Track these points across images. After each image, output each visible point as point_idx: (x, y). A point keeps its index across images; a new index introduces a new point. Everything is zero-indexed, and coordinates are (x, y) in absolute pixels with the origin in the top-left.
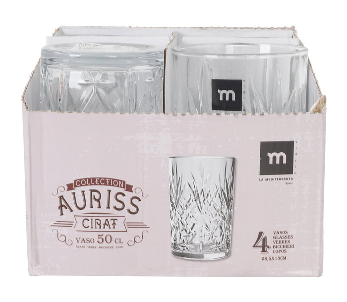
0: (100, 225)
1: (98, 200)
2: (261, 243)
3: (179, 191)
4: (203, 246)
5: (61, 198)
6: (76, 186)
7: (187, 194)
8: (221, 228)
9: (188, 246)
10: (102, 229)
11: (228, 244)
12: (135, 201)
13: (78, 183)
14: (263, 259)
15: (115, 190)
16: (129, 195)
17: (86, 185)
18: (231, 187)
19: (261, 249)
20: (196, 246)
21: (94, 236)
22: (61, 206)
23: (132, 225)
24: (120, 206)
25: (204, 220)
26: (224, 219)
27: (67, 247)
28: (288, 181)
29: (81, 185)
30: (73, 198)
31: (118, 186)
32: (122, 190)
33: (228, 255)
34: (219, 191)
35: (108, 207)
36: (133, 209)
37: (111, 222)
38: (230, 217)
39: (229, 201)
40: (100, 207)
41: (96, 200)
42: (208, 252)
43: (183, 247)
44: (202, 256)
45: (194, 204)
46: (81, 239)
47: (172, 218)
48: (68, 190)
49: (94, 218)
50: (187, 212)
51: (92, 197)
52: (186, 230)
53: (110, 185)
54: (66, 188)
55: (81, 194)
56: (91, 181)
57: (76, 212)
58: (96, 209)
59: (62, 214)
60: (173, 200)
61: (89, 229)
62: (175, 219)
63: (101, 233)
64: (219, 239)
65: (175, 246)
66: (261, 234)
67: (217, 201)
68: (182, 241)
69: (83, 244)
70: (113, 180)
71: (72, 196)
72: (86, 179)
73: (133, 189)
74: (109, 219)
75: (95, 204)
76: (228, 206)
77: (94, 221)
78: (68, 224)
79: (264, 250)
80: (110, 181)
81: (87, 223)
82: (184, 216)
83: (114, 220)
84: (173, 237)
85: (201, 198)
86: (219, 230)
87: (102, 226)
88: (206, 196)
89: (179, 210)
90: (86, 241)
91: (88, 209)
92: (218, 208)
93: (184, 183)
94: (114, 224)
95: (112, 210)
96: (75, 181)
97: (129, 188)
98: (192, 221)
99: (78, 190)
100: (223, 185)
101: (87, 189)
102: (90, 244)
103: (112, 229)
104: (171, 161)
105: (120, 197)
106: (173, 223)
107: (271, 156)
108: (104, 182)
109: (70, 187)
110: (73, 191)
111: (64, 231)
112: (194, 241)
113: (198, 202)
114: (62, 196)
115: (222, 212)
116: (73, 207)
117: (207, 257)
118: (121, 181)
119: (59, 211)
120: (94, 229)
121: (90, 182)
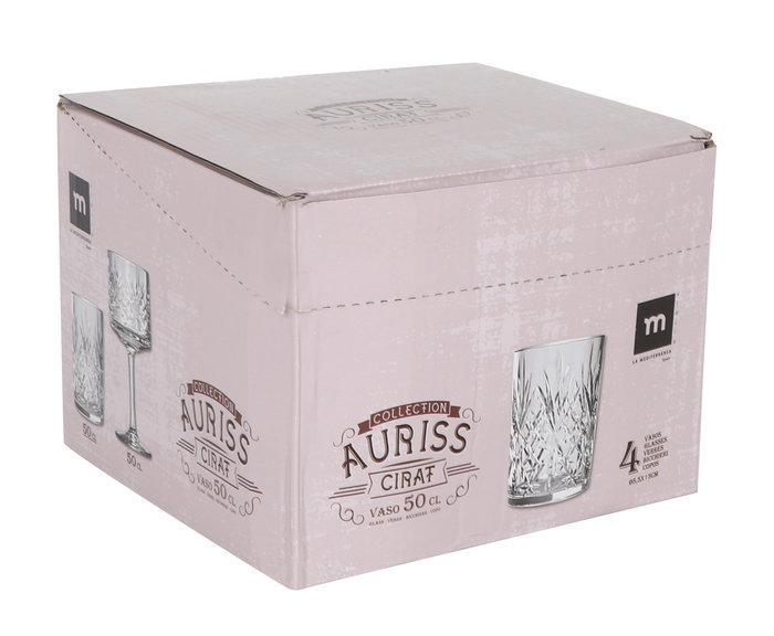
0: (408, 480)
1: (408, 441)
2: (629, 460)
3: (526, 403)
4: (553, 481)
5: (349, 447)
6: (373, 424)
7: (537, 404)
8: (579, 447)
9: (531, 486)
10: (412, 487)
11: (587, 470)
12: (462, 431)
13: (378, 419)
14: (631, 482)
15: (433, 418)
16: (454, 422)
17: (391, 419)
18: (596, 380)
19: (629, 468)
20: (543, 483)
21: (400, 500)
22: (348, 462)
23: (454, 471)
24: (438, 442)
25: (556, 441)
26: (584, 432)
27: (355, 528)
28: (665, 356)
29: (383, 421)
30: (367, 445)
31: (439, 412)
32: (444, 417)
33: (585, 487)
34: (581, 392)
35: (423, 449)
36: (458, 444)
37: (425, 472)
38: (593, 427)
39: (592, 404)
40: (410, 452)
41: (405, 441)
42: (558, 490)
43: (525, 488)
44: (549, 497)
45: (544, 417)
46: (379, 510)
47: (512, 446)
48: (360, 433)
49: (400, 472)
50: (535, 432)
51: (400, 437)
52: (530, 462)
53: (427, 412)
54: (357, 429)
55: (382, 435)
56: (400, 411)
57: (372, 466)
58: (404, 456)
59: (349, 475)
60: (517, 419)
61: (393, 491)
62: (516, 447)
63: (409, 495)
64: (574, 466)
65: (513, 490)
66: (630, 444)
67: (577, 407)
68: (523, 481)
69: (382, 517)
70: (432, 402)
71: (366, 440)
72: (390, 410)
73: (460, 413)
74: (423, 468)
75: (404, 447)
76: (591, 411)
77: (400, 476)
78: (358, 490)
79: (633, 469)
80: (427, 406)
81: (389, 482)
82: (530, 440)
83: (430, 468)
84: (512, 476)
85: (555, 405)
86: (576, 451)
87: (412, 481)
88: (562, 402)
89: (524, 431)
90: (386, 511)
91: (391, 458)
92: (577, 417)
93: (534, 388)
94: (430, 474)
95: (429, 452)
96: (372, 416)
97: (454, 412)
98: (541, 444)
99: (376, 431)
100: (586, 381)
101: (391, 426)
102: (393, 515)
103: (427, 484)
104: (517, 355)
105: (441, 430)
106: (512, 454)
107: (647, 322)
108: (418, 409)
109: (364, 427)
110: (368, 433)
111: (350, 502)
112: (540, 477)
113: (551, 414)
114: (350, 445)
115: (582, 423)
116: (367, 459)
117: (557, 496)
118: (443, 402)
119: (344, 471)
120: (400, 490)
121: (396, 413)
